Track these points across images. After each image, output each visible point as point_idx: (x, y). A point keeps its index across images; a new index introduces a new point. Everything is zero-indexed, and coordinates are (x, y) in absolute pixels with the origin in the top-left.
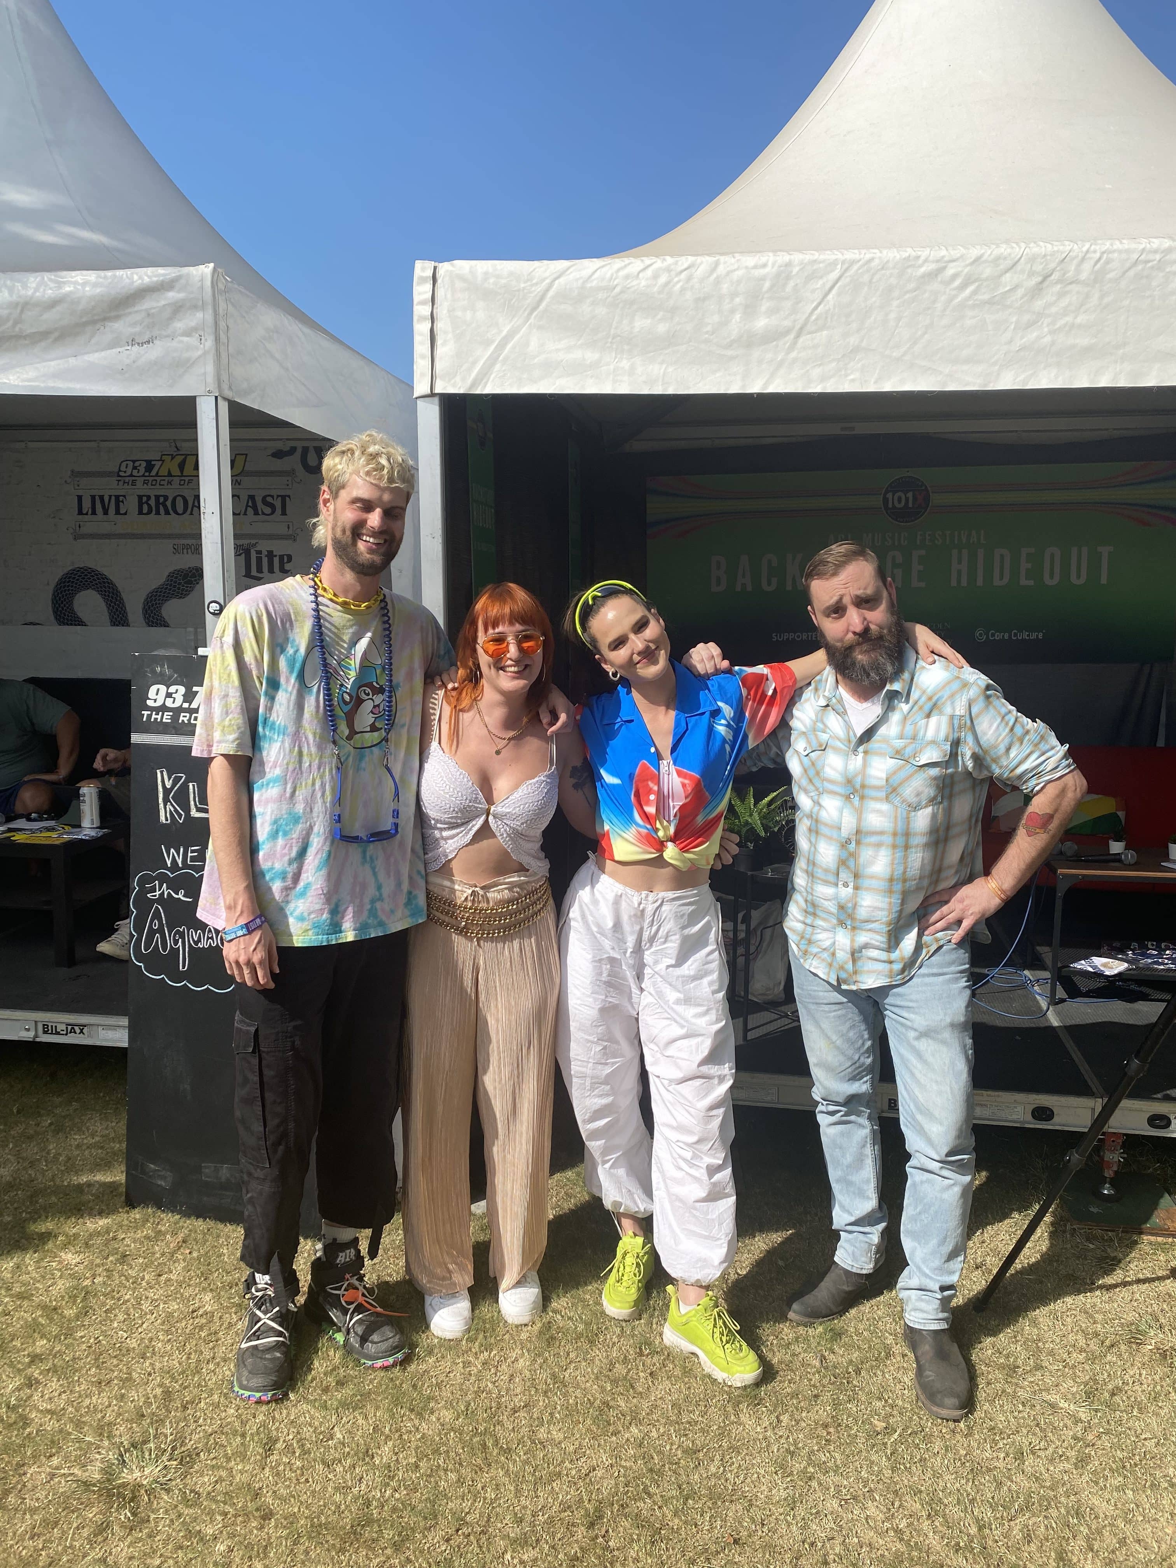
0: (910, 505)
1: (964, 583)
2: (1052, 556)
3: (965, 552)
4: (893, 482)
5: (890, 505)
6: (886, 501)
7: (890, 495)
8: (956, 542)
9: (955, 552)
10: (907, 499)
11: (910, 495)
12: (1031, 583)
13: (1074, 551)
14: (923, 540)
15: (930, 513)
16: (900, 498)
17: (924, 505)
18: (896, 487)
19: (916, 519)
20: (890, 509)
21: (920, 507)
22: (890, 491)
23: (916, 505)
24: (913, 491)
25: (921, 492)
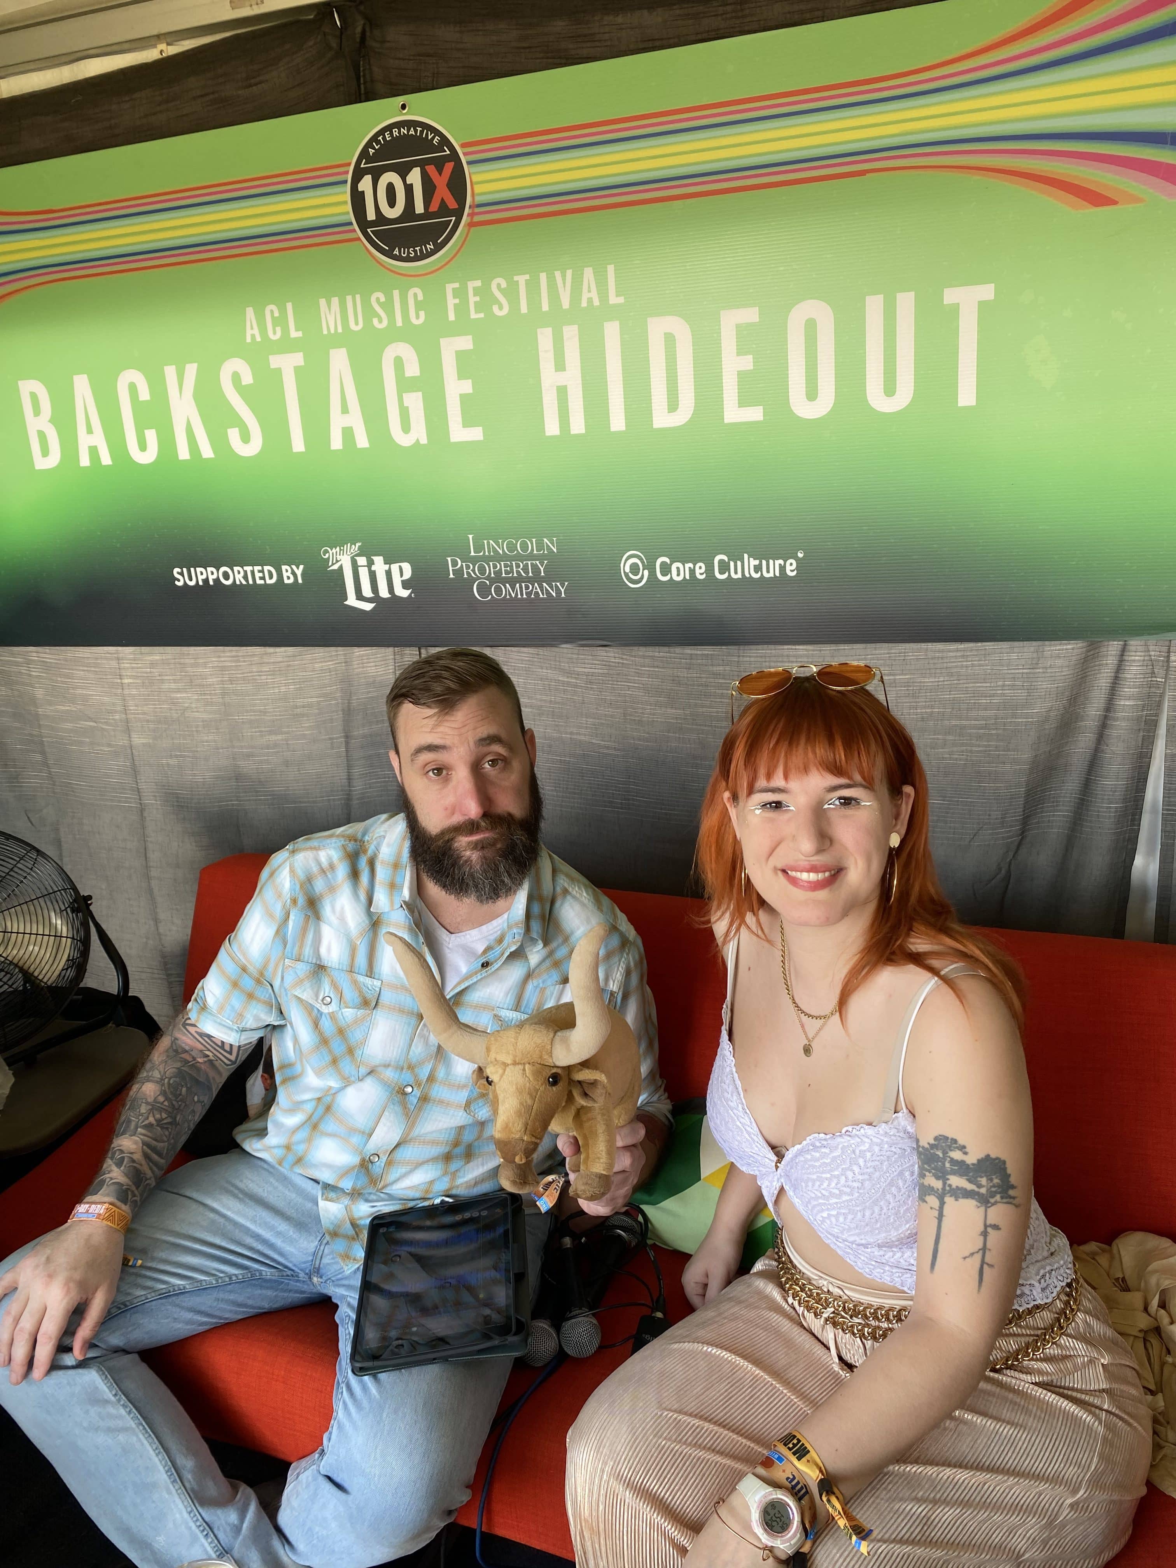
0: (419, 208)
1: (578, 426)
2: (811, 326)
3: (571, 332)
4: (369, 145)
5: (371, 216)
6: (358, 199)
7: (366, 184)
8: (545, 307)
9: (545, 338)
10: (409, 189)
11: (415, 177)
12: (755, 414)
13: (874, 305)
14: (462, 309)
15: (471, 225)
16: (391, 188)
17: (452, 204)
18: (377, 157)
19: (438, 248)
20: (373, 224)
21: (444, 210)
22: (366, 171)
23: (434, 207)
24: (421, 164)
25: (439, 164)
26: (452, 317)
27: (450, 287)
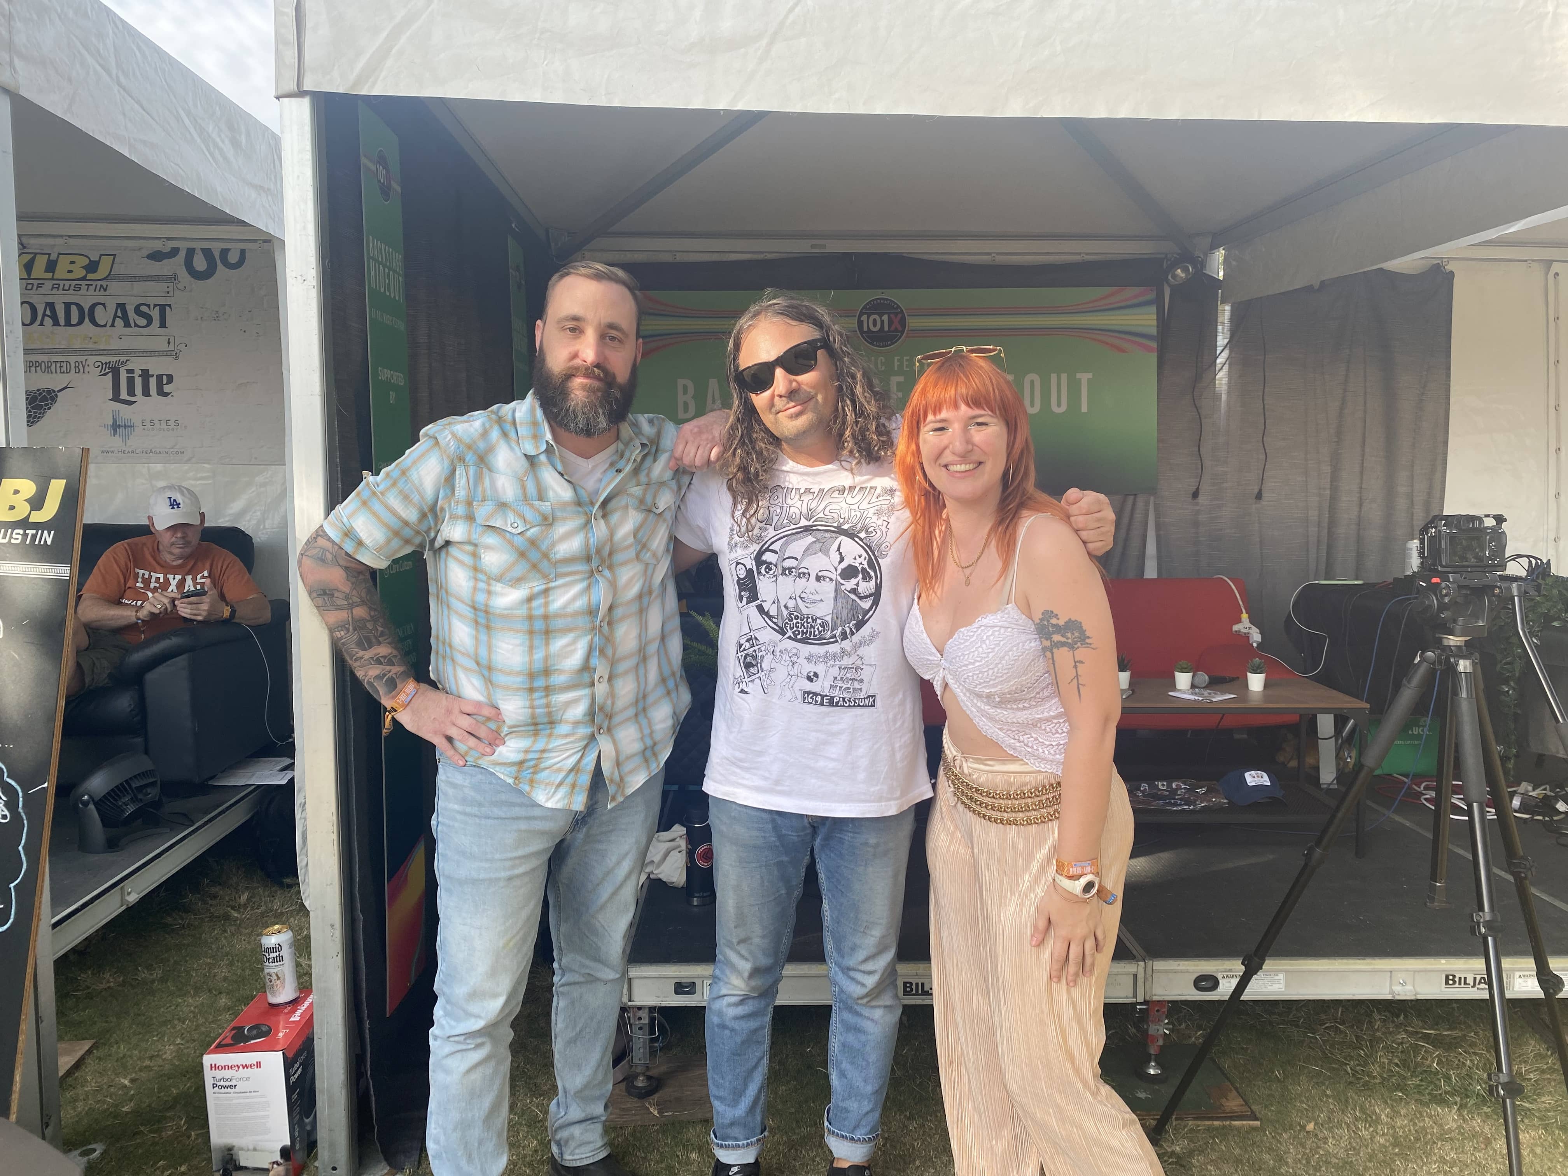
0: (886, 328)
2: (1032, 382)
4: (867, 304)
5: (865, 329)
6: (860, 323)
7: (864, 318)
10: (882, 322)
11: (885, 318)
13: (1054, 377)
14: (901, 366)
15: (907, 337)
16: (875, 321)
17: (900, 329)
18: (870, 309)
19: (893, 344)
20: (866, 332)
21: (896, 330)
22: (865, 313)
23: (892, 328)
24: (889, 314)
25: (896, 314)
26: (896, 369)
27: (896, 358)
